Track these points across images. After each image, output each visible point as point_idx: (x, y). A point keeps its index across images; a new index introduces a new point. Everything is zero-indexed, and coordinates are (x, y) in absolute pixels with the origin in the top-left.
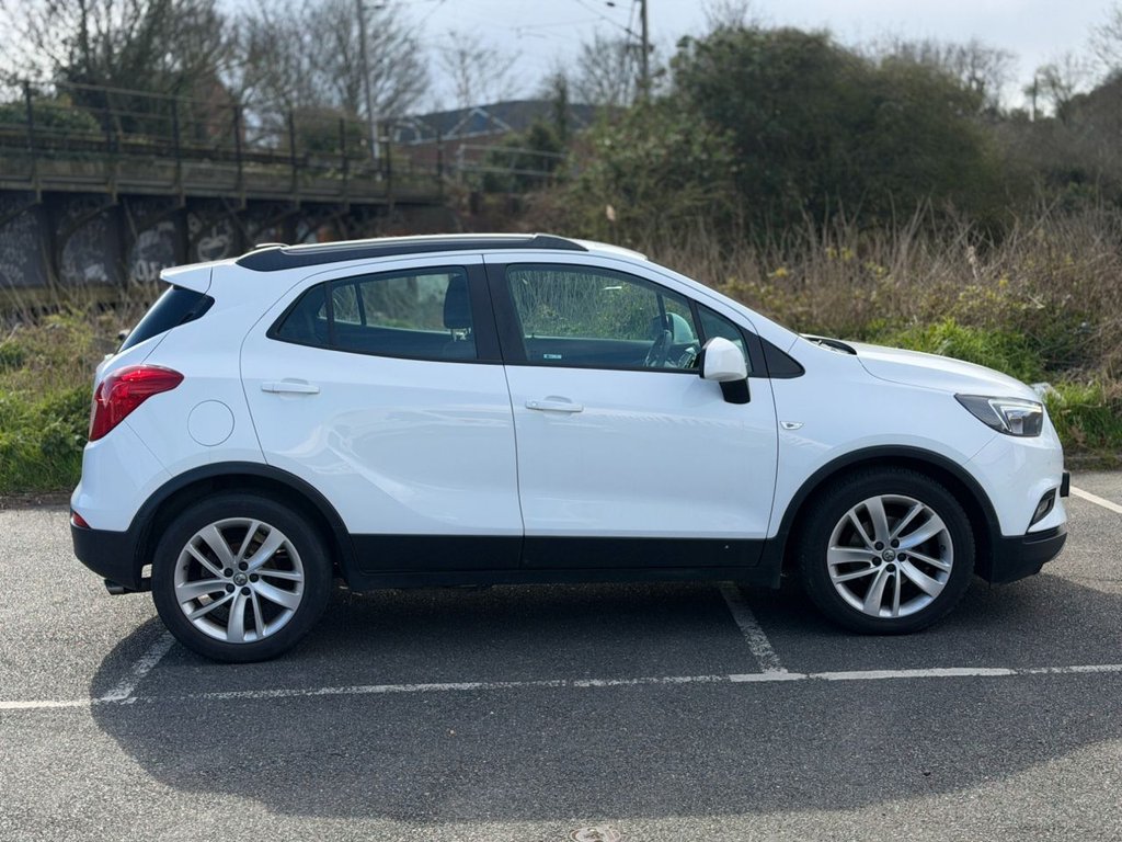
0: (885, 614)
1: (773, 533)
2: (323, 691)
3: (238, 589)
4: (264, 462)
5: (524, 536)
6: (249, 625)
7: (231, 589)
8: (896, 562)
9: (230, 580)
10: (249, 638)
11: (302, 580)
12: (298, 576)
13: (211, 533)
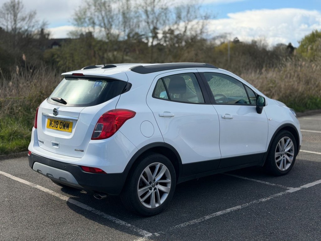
0: (284, 170)
1: (266, 151)
2: (207, 217)
3: (153, 188)
4: (163, 142)
5: (221, 159)
6: (157, 201)
7: (151, 189)
8: (285, 155)
9: (151, 186)
10: (157, 205)
11: (171, 182)
12: (169, 180)
13: (147, 170)
